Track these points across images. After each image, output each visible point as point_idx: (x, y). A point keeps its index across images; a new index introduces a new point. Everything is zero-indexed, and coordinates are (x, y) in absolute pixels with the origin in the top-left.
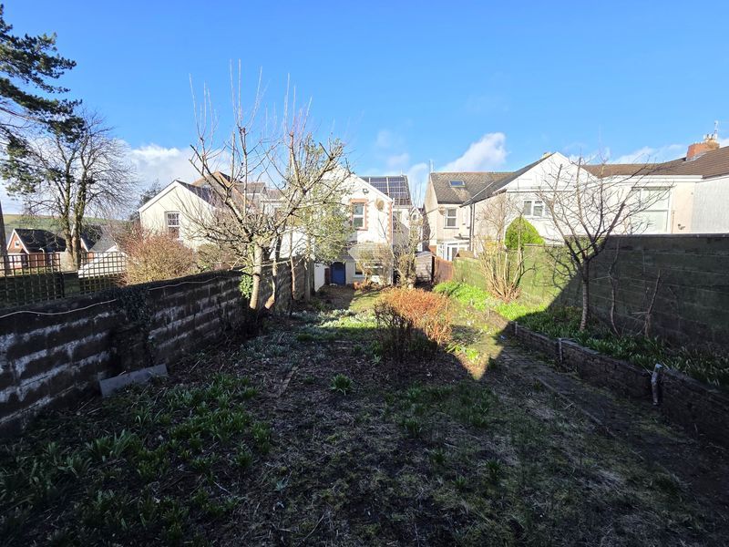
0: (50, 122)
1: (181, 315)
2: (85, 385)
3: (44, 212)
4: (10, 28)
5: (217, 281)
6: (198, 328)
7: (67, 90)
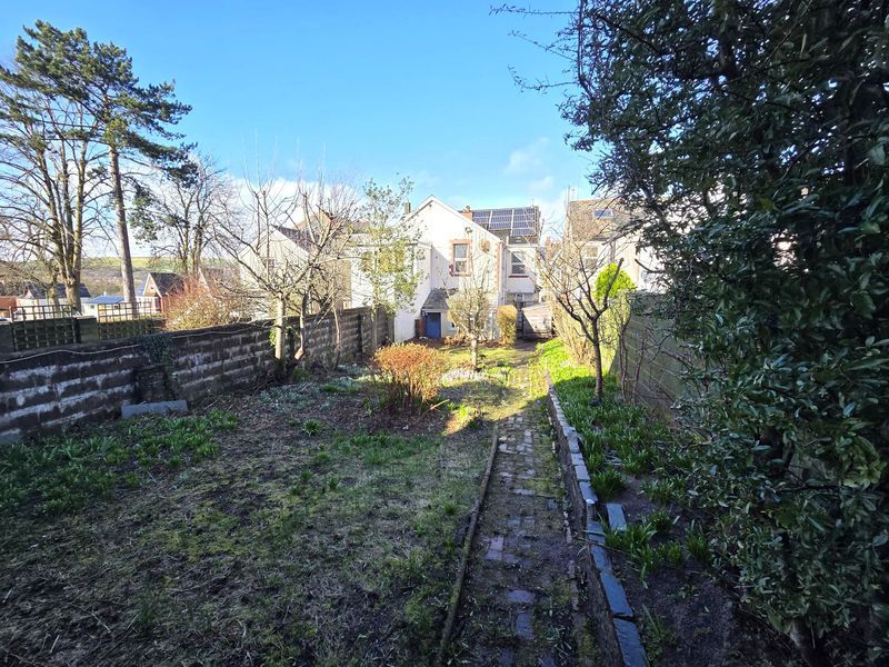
0: (169, 169)
1: (207, 361)
2: (112, 408)
3: (167, 257)
4: (136, 81)
5: (251, 331)
6: (227, 373)
7: (183, 136)
